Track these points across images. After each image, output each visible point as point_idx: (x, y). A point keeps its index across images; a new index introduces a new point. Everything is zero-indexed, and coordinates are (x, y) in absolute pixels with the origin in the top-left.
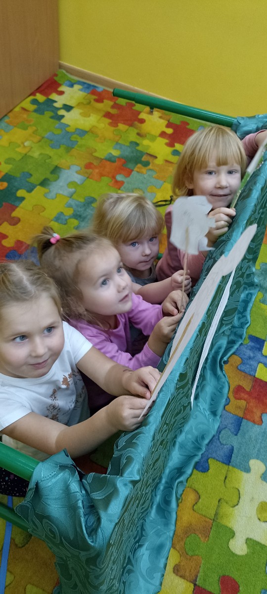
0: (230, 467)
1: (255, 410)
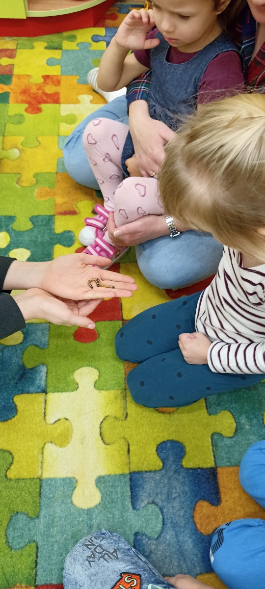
0: (127, 471)
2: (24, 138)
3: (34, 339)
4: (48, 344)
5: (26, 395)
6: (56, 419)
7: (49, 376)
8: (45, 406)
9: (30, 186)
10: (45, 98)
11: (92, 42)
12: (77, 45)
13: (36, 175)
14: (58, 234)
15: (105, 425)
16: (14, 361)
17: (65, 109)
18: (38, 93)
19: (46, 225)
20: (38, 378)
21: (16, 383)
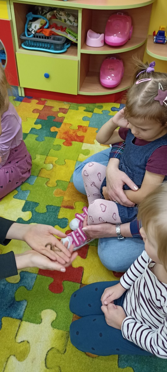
2: (58, 159)
3: (26, 282)
4: (33, 288)
5: (10, 318)
6: (22, 340)
7: (27, 309)
8: (18, 329)
9: (53, 187)
10: (76, 138)
11: (111, 111)
12: (102, 111)
13: (58, 181)
14: (59, 219)
15: (50, 354)
16: (10, 294)
17: (85, 146)
18: (73, 135)
19: (54, 212)
20: (20, 309)
21: (7, 309)
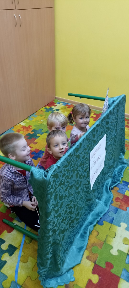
0: (112, 224)
1: (124, 206)
